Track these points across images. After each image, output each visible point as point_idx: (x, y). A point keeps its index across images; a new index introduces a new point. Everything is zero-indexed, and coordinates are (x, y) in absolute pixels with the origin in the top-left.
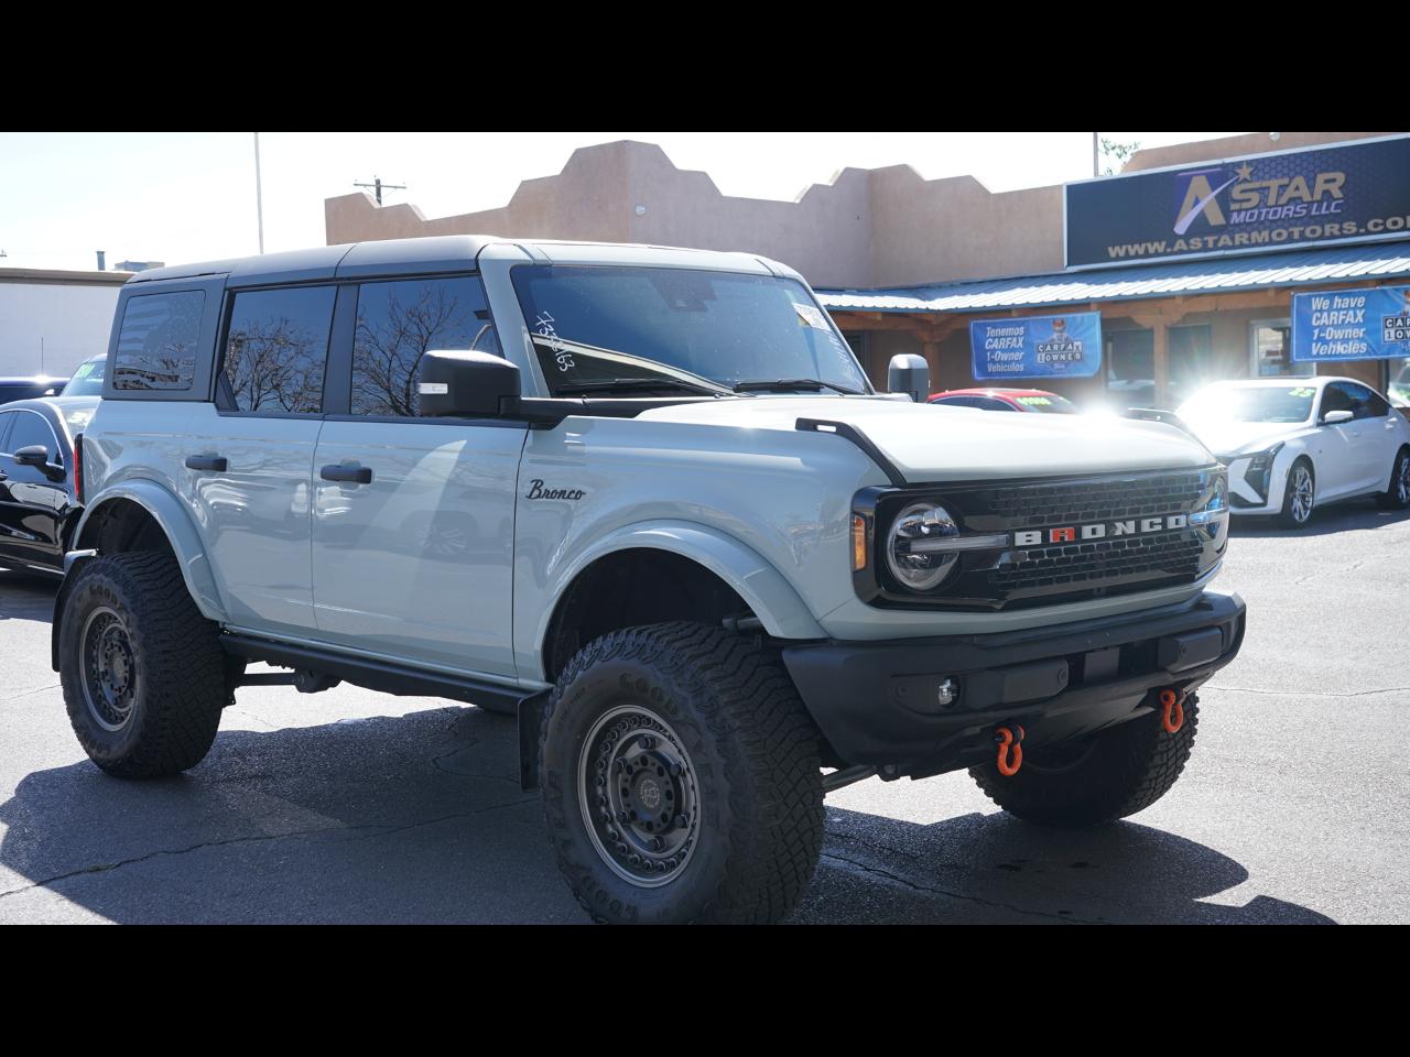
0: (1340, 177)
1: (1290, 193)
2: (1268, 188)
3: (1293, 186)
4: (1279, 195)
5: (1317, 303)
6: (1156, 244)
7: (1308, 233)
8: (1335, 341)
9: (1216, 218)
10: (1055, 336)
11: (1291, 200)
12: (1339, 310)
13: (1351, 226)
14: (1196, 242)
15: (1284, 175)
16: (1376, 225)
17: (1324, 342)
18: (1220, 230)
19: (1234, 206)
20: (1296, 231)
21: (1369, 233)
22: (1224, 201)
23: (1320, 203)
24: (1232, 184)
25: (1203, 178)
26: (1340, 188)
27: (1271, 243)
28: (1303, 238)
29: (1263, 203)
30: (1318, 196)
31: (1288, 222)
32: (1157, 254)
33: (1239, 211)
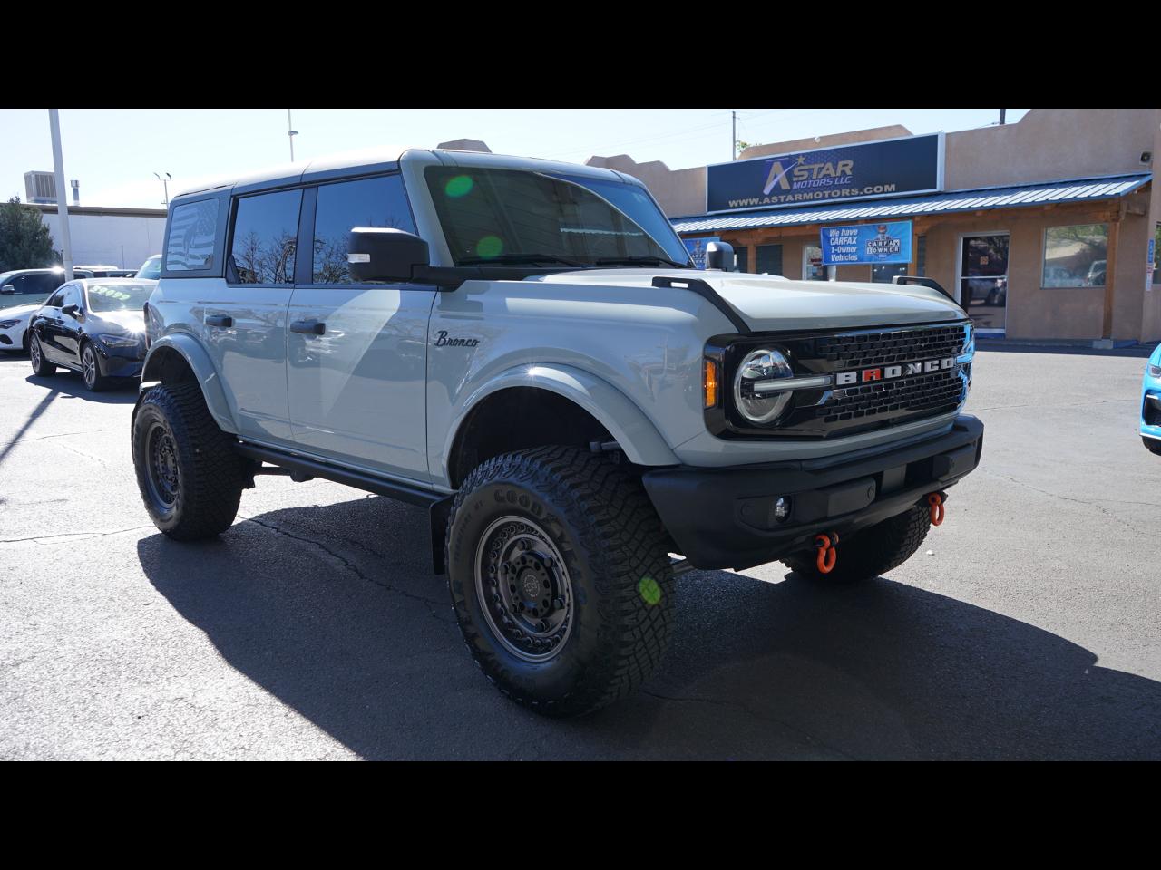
0: (851, 163)
1: (824, 172)
2: (813, 169)
3: (825, 169)
4: (819, 173)
5: (833, 233)
6: (754, 200)
7: (833, 195)
8: (842, 254)
9: (785, 186)
10: (696, 250)
11: (825, 176)
12: (843, 237)
13: (855, 191)
14: (775, 199)
15: (821, 162)
16: (868, 190)
17: (837, 254)
18: (787, 192)
19: (795, 179)
20: (827, 193)
21: (864, 194)
22: (789, 176)
23: (840, 177)
24: (793, 167)
25: (779, 163)
26: (851, 170)
27: (814, 199)
28: (830, 197)
29: (810, 178)
30: (839, 174)
31: (822, 188)
32: (754, 205)
33: (797, 182)
